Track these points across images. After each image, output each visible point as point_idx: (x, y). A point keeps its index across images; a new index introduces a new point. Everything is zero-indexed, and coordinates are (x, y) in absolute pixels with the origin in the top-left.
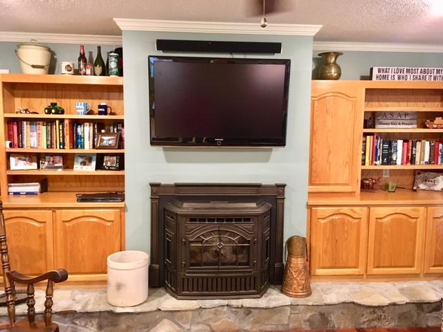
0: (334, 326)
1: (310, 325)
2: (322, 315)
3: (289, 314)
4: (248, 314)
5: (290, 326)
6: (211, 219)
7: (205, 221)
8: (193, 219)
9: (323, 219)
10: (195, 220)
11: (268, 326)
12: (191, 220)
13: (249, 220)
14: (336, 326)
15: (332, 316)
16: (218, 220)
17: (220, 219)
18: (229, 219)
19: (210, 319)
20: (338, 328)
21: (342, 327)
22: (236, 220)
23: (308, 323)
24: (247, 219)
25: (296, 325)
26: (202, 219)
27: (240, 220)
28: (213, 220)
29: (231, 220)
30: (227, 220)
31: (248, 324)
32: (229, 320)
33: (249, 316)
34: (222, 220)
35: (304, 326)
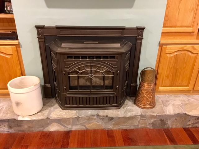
0: (169, 127)
1: (153, 126)
2: (162, 121)
3: (139, 120)
4: (111, 120)
5: (139, 126)
6: (84, 56)
7: (79, 58)
8: (70, 56)
9: (170, 54)
10: (71, 57)
11: (124, 126)
12: (68, 57)
13: (114, 57)
14: (170, 126)
15: (169, 121)
16: (89, 57)
17: (91, 56)
18: (98, 56)
19: (85, 123)
20: (172, 127)
21: (174, 127)
22: (104, 57)
23: (151, 125)
24: (112, 56)
25: (143, 126)
26: (77, 56)
27: (107, 57)
28: (86, 57)
29: (100, 58)
30: (97, 57)
31: (111, 126)
32: (98, 123)
33: (111, 121)
34: (93, 57)
35: (148, 126)
